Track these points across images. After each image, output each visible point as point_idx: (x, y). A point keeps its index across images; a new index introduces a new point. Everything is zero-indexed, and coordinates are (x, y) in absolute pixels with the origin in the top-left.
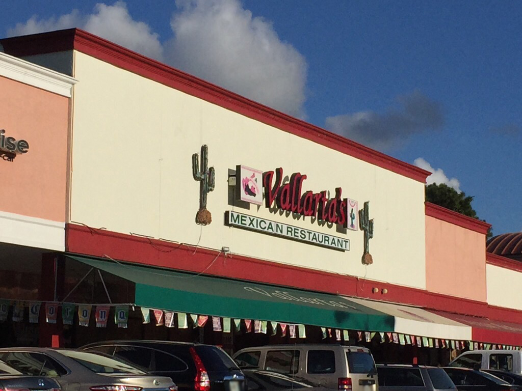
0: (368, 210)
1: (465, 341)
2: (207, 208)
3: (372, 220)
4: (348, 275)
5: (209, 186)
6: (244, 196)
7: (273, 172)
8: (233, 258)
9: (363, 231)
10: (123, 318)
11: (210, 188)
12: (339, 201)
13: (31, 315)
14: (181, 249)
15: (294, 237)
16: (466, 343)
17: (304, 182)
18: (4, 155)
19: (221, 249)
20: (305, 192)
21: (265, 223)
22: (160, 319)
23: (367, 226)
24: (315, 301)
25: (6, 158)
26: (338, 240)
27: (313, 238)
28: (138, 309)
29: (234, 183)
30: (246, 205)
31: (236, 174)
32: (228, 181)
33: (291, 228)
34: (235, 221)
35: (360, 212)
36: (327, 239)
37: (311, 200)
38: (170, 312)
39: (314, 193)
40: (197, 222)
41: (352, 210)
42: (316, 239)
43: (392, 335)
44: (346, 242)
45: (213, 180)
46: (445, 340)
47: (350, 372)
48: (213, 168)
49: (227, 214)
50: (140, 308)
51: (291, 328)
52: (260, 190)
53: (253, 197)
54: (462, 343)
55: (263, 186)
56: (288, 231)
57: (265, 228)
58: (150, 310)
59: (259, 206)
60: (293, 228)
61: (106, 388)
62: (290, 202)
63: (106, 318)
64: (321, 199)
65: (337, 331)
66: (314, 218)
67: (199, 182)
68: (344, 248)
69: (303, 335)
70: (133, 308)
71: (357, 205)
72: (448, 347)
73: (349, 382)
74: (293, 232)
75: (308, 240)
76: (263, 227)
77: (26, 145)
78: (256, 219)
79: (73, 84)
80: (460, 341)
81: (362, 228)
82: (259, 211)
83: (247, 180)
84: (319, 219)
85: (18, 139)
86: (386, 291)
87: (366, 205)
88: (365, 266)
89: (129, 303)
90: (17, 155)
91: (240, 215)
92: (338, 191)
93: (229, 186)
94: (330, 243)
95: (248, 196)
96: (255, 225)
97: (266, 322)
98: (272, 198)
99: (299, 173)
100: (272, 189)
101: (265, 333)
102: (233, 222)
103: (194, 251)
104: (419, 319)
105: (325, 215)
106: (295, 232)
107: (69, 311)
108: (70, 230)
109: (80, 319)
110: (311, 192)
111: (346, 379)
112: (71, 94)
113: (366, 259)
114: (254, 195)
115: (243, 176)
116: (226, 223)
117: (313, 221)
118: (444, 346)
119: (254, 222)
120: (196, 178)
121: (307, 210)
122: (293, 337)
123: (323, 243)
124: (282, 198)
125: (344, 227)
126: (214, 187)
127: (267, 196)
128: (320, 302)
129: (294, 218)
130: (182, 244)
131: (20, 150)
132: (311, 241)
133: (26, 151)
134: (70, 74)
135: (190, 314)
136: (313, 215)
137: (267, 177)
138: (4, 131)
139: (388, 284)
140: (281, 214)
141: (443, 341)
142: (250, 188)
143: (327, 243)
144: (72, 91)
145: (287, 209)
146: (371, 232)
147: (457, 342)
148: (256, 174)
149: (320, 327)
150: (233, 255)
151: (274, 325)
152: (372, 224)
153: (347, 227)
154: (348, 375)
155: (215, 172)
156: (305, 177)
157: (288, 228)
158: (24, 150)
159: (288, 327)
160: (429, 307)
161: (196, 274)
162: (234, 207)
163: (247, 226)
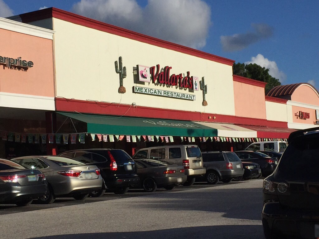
0: (204, 81)
1: (254, 138)
2: (123, 85)
3: (206, 85)
4: (196, 112)
5: (124, 75)
6: (141, 79)
7: (155, 67)
8: (137, 108)
9: (202, 91)
10: (83, 139)
11: (124, 76)
12: (189, 78)
13: (43, 140)
14: (112, 105)
15: (167, 95)
16: (255, 139)
17: (171, 70)
18: (22, 69)
19: (132, 104)
20: (172, 75)
21: (153, 90)
22: (101, 138)
23: (204, 88)
24: (179, 125)
25: (23, 70)
26: (190, 96)
27: (177, 96)
28: (89, 135)
29: (136, 73)
30: (143, 83)
31: (136, 69)
32: (133, 72)
33: (166, 92)
34: (138, 91)
35: (200, 82)
36: (184, 95)
37: (175, 78)
38: (105, 135)
39: (176, 75)
40: (119, 92)
41: (196, 81)
42: (178, 96)
43: (216, 138)
44: (194, 96)
45: (126, 73)
46: (244, 138)
47: (188, 157)
48: (125, 67)
49: (133, 87)
50: (90, 134)
51: (166, 138)
52: (149, 75)
53: (145, 79)
54: (253, 139)
55: (150, 73)
56: (164, 93)
57: (153, 92)
58: (95, 135)
59: (149, 83)
60: (167, 92)
61: (65, 172)
62: (164, 80)
63: (75, 139)
64: (179, 77)
65: (189, 138)
66: (177, 86)
67: (119, 74)
68: (193, 99)
69: (172, 140)
70: (87, 134)
71: (198, 79)
72: (245, 141)
73: (188, 161)
74: (167, 94)
75: (174, 97)
76: (152, 92)
77: (32, 63)
78: (148, 89)
79: (53, 33)
80: (251, 138)
81: (201, 89)
82: (149, 85)
83: (142, 71)
84: (179, 87)
85: (28, 61)
86: (215, 118)
87: (203, 78)
88: (204, 107)
89: (85, 132)
90: (29, 68)
91: (140, 88)
92: (188, 73)
93: (134, 75)
94: (186, 97)
95: (143, 78)
96: (148, 92)
97: (153, 136)
98: (155, 78)
99: (168, 66)
100: (155, 75)
101: (153, 141)
102: (137, 91)
103: (118, 106)
104: (231, 130)
105: (182, 85)
106: (168, 94)
107: (59, 137)
108: (57, 101)
109: (64, 141)
110: (174, 74)
111: (186, 160)
112: (53, 38)
113: (204, 103)
114: (146, 78)
115: (140, 70)
116: (133, 92)
117: (176, 88)
118: (243, 141)
119: (147, 91)
120: (117, 72)
121: (173, 83)
122: (168, 142)
123: (182, 98)
124: (160, 78)
125: (192, 90)
126: (126, 76)
127: (153, 78)
128: (181, 125)
129: (167, 87)
130: (112, 103)
131: (30, 66)
132: (176, 97)
133: (32, 66)
134: (52, 29)
135: (115, 135)
136: (176, 85)
137: (152, 69)
138: (21, 58)
139: (216, 114)
140: (161, 85)
141: (243, 139)
142: (144, 75)
143: (184, 98)
144: (53, 37)
145: (163, 83)
146: (206, 91)
147: (250, 139)
148: (146, 68)
149: (180, 137)
150: (137, 106)
151: (157, 137)
152: (206, 87)
153: (193, 89)
154: (187, 158)
155: (126, 69)
156: (171, 68)
157: (164, 92)
158: (32, 65)
159: (164, 138)
160: (237, 123)
161: (120, 116)
162: (137, 84)
163: (144, 92)
